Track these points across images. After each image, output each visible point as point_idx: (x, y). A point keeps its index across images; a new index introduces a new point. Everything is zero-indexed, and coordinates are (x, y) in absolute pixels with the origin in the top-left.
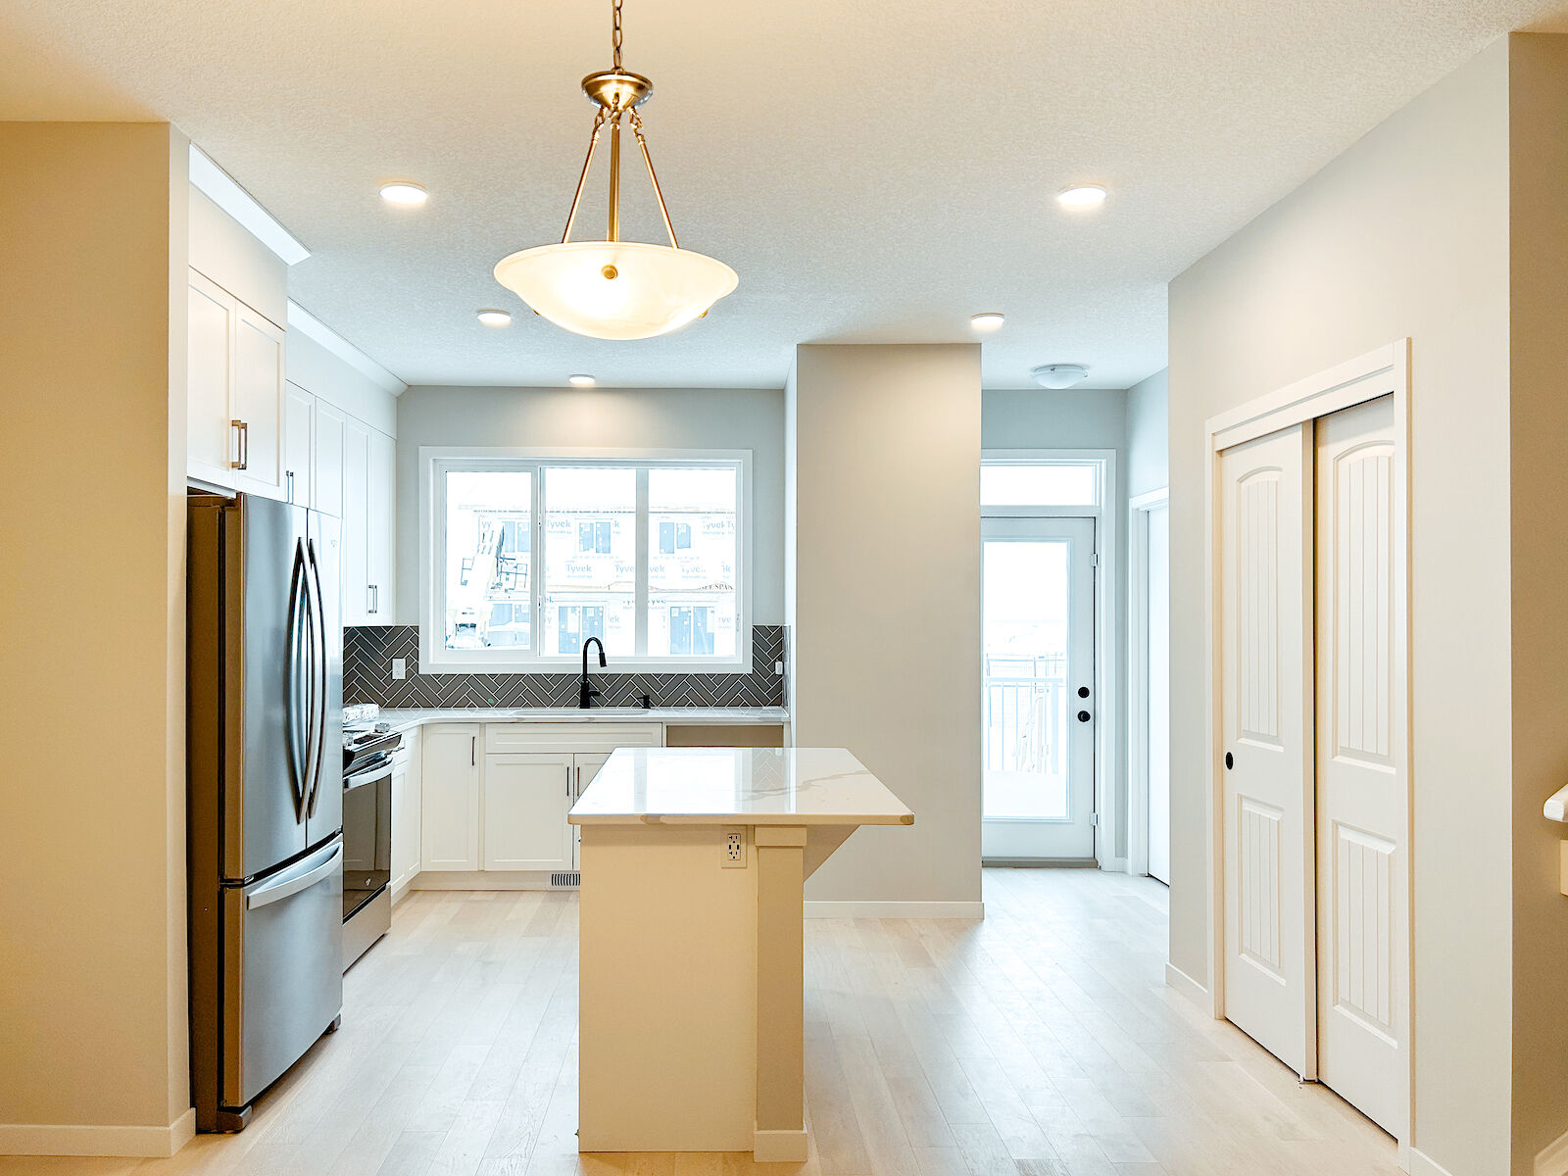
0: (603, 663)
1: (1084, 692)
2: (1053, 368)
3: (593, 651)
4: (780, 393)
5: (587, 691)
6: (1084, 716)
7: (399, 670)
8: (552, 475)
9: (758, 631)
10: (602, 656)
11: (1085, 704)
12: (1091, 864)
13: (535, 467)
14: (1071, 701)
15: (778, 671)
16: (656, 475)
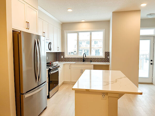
0: (86, 57)
1: (152, 61)
2: (150, 14)
3: (84, 55)
4: (109, 21)
5: (84, 60)
6: (151, 64)
7: (62, 57)
8: (80, 33)
9: (106, 53)
10: (85, 56)
11: (152, 62)
12: (152, 84)
13: (78, 32)
14: (150, 62)
15: (108, 58)
16: (93, 33)
